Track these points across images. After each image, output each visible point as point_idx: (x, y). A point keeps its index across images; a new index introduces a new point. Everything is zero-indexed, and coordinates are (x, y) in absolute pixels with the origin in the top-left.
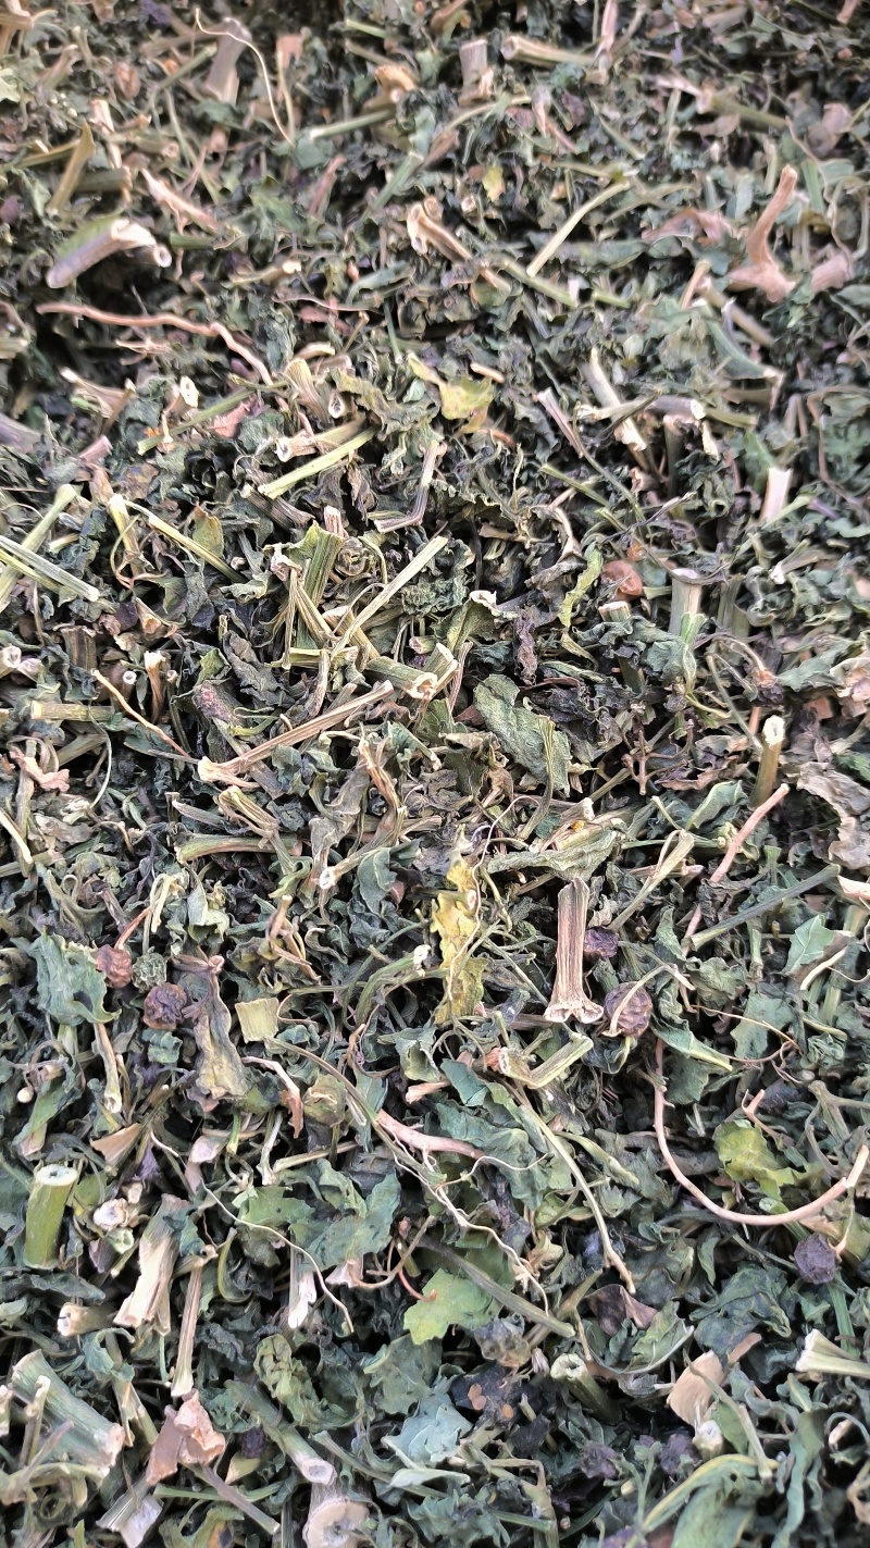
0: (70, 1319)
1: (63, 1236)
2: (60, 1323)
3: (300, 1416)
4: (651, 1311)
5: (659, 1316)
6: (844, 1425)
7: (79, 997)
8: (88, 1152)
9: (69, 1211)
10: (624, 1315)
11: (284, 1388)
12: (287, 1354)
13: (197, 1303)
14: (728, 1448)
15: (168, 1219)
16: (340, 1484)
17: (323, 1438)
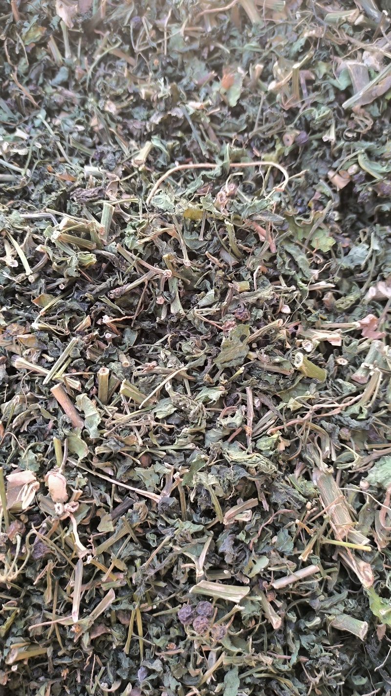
0: (343, 361)
1: (316, 362)
2: (343, 364)
3: (358, 295)
4: (316, 193)
5: (318, 190)
6: (347, 134)
7: (242, 340)
8: (288, 353)
9: (309, 359)
10: (318, 201)
11: (352, 298)
12: (340, 300)
13: (329, 324)
14: (357, 163)
15: (305, 329)
16: (376, 286)
17: (363, 290)
